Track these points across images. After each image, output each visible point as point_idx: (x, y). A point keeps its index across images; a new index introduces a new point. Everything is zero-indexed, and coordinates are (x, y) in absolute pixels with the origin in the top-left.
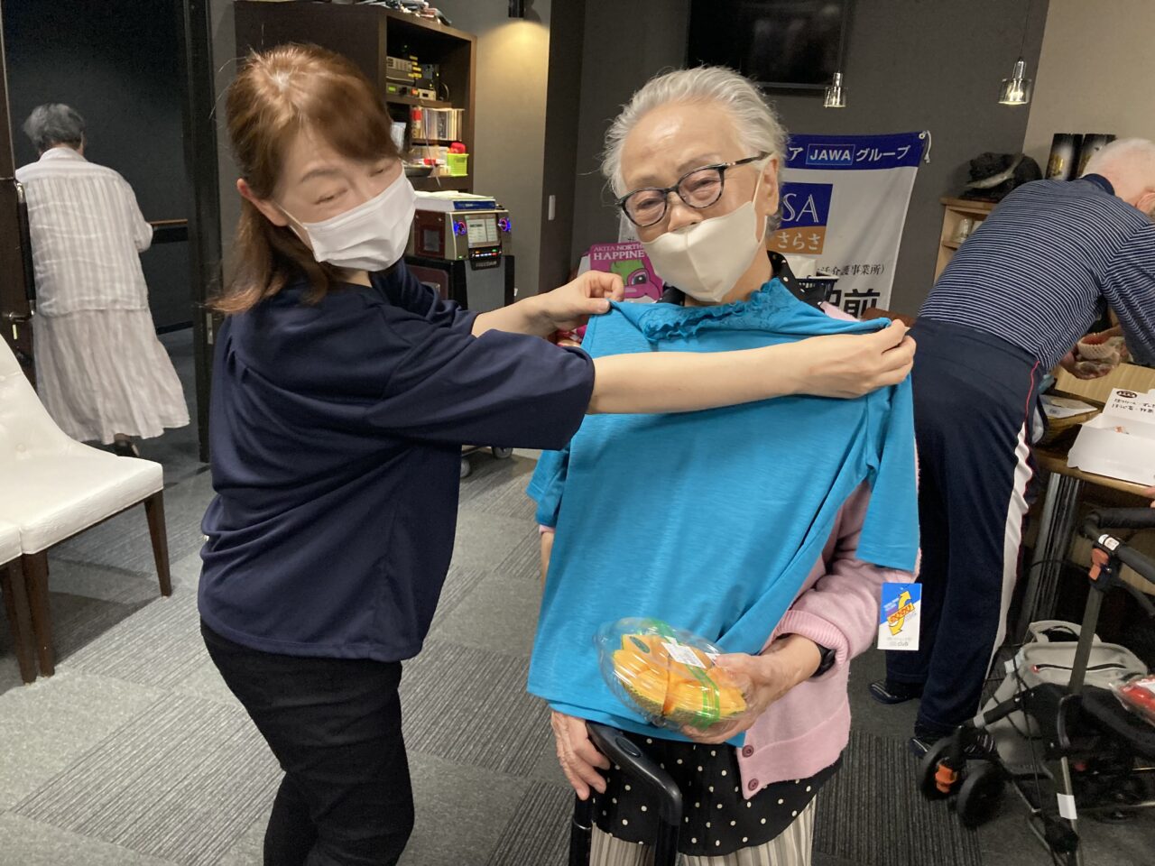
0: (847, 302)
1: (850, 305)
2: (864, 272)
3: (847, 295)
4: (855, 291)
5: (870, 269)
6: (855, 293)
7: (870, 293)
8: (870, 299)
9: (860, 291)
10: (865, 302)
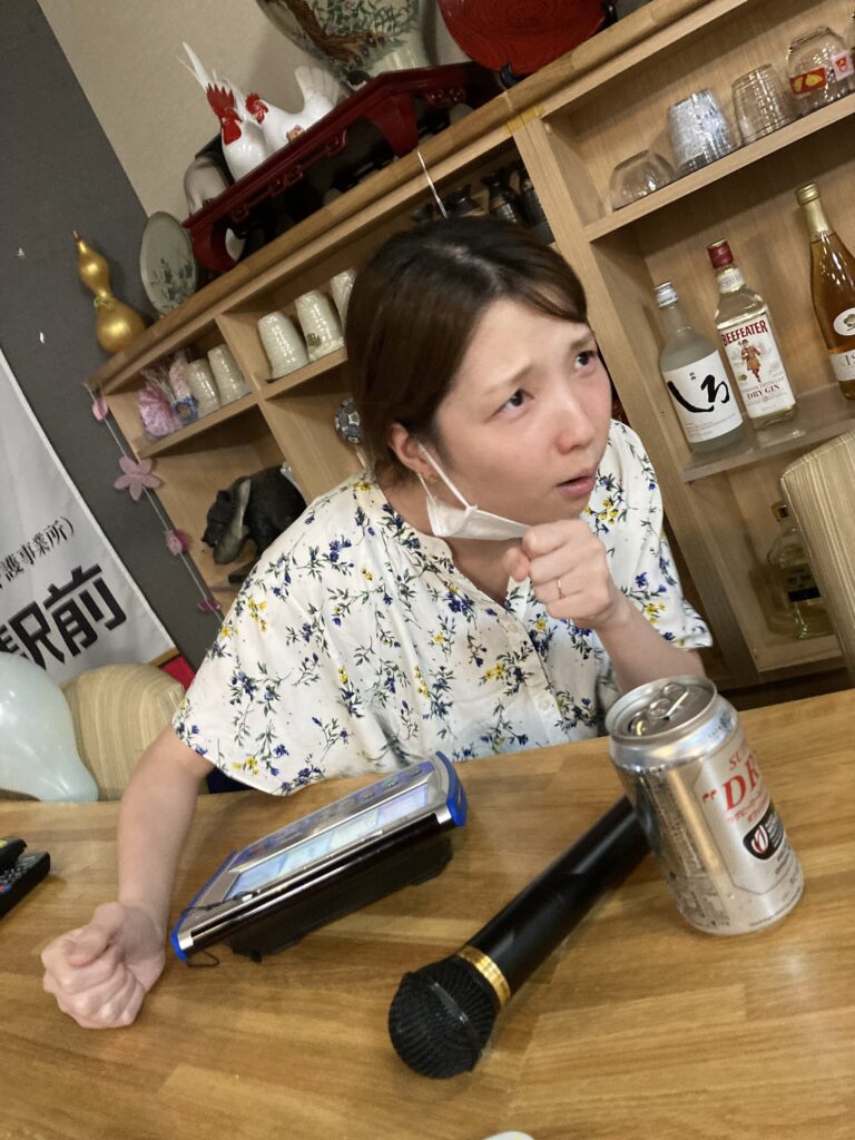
0: (56, 616)
1: (64, 617)
2: (42, 549)
3: (48, 604)
4: (53, 589)
5: (46, 539)
6: (56, 593)
7: (79, 577)
8: (89, 586)
9: (59, 586)
10: (86, 597)
